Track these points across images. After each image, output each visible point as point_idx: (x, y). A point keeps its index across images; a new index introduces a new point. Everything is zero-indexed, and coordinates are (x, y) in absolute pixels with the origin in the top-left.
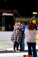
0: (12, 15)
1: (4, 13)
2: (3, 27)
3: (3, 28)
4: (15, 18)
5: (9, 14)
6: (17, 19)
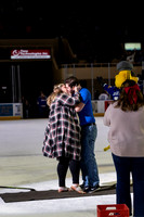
0: (49, 57)
1: (19, 50)
2: (14, 105)
3: (17, 107)
4: (60, 67)
5: (36, 56)
6: (66, 72)
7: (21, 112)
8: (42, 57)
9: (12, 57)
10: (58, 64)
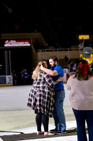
0: (29, 45)
1: (9, 40)
2: (7, 77)
3: (9, 78)
4: (37, 52)
5: (21, 44)
7: (12, 81)
8: (25, 45)
9: (5, 45)
10: (35, 49)
